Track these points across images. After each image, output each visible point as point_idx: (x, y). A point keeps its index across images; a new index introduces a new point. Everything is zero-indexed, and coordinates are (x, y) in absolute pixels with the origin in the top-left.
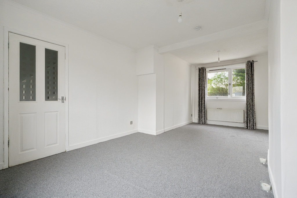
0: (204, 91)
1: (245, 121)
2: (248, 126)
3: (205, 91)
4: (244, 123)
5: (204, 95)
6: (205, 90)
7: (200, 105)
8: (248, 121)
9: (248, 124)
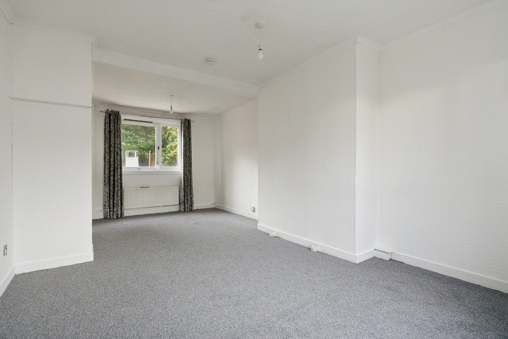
0: (119, 156)
1: (181, 202)
2: (186, 207)
3: (121, 156)
4: (179, 204)
5: (119, 163)
6: (121, 153)
7: (112, 183)
8: (186, 201)
9: (186, 204)
